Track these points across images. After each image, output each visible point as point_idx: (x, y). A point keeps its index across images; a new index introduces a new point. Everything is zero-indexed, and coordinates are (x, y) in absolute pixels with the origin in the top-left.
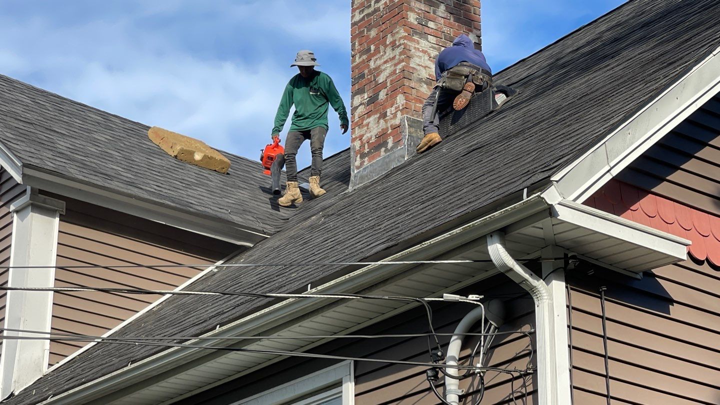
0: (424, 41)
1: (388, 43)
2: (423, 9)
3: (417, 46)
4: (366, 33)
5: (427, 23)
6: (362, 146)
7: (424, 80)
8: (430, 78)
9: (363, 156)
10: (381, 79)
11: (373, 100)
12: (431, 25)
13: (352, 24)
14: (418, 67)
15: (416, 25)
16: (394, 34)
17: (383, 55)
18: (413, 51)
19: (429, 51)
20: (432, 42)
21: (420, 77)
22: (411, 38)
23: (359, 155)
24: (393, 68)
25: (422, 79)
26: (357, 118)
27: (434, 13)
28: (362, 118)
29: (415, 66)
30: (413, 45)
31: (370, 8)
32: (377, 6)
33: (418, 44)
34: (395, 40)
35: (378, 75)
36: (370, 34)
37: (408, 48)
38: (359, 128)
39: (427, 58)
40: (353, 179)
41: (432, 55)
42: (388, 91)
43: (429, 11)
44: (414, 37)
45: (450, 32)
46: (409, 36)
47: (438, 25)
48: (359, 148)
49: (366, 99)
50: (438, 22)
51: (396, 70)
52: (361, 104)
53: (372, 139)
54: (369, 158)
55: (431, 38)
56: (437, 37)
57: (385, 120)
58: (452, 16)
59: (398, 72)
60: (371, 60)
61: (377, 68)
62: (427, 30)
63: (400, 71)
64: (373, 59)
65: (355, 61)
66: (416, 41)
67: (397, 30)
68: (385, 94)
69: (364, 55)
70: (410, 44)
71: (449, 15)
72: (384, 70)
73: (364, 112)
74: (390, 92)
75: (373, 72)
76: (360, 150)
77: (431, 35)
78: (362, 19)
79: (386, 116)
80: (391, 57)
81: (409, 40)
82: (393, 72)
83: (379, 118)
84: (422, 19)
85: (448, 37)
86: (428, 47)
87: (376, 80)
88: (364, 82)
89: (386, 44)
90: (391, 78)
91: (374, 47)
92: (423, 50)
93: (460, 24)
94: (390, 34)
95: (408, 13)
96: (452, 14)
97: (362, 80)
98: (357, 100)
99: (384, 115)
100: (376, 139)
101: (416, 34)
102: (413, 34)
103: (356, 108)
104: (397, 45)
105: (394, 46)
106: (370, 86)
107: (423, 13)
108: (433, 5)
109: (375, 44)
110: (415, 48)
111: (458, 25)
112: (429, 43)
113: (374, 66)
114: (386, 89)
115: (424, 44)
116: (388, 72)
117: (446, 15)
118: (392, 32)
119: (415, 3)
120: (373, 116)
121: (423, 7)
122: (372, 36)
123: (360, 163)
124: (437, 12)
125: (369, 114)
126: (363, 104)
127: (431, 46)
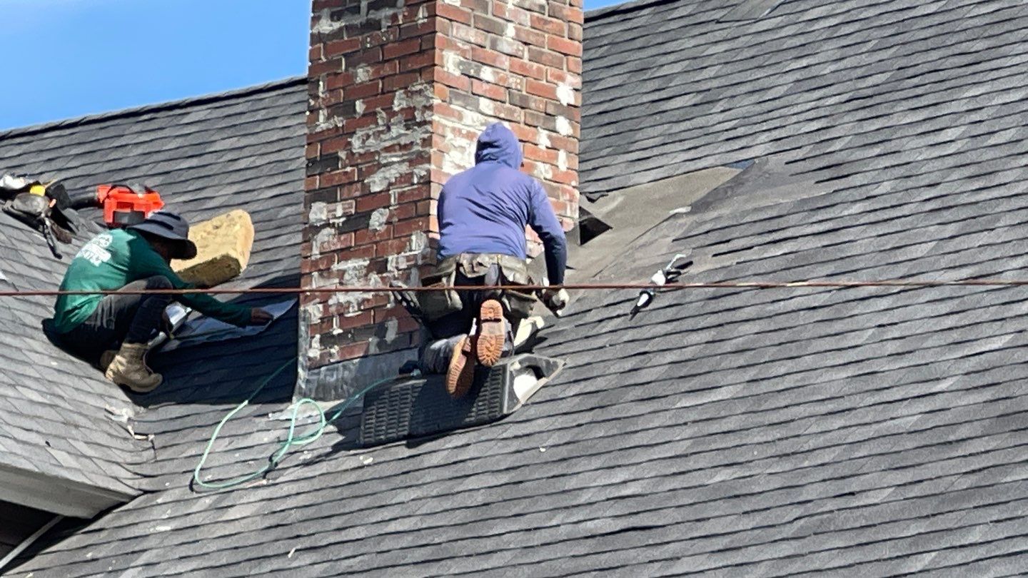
0: (472, 113)
1: (396, 109)
2: (473, 41)
3: (457, 125)
4: (343, 67)
5: (478, 71)
6: (326, 319)
9: (327, 340)
10: (377, 183)
11: (356, 222)
12: (487, 73)
13: (312, 37)
15: (458, 78)
16: (413, 93)
17: (382, 132)
18: (450, 135)
20: (486, 112)
22: (448, 108)
23: (318, 336)
24: (404, 168)
26: (317, 252)
27: (494, 47)
28: (328, 256)
30: (451, 125)
31: (357, 16)
32: (373, 15)
33: (460, 117)
34: (414, 109)
35: (371, 172)
36: (356, 75)
37: (440, 131)
38: (321, 275)
40: (303, 386)
42: (391, 214)
43: (483, 44)
44: (452, 106)
45: (522, 86)
46: (444, 104)
47: (498, 73)
48: (319, 321)
49: (340, 217)
50: (498, 66)
51: (412, 174)
52: (328, 225)
53: (351, 309)
54: (341, 349)
55: (486, 105)
56: (497, 101)
57: (382, 279)
58: (526, 48)
59: (415, 181)
60: (354, 133)
61: (369, 155)
62: (478, 87)
63: (422, 181)
64: (360, 133)
65: (317, 123)
66: (457, 114)
67: (418, 87)
68: (384, 219)
69: (338, 116)
70: (444, 121)
71: (521, 48)
72: (385, 165)
73: (334, 244)
74: (396, 219)
75: (359, 161)
76: (321, 326)
77: (484, 97)
78: (337, 34)
79: (386, 270)
80: (402, 143)
81: (443, 114)
82: (406, 178)
83: (369, 269)
84: (470, 64)
85: (518, 97)
86: (478, 124)
87: (363, 181)
88: (337, 178)
89: (392, 108)
90: (399, 190)
91: (364, 107)
92: (469, 132)
93: (541, 66)
94: (402, 91)
95: (444, 53)
96: (526, 44)
97: (332, 171)
98: (319, 212)
99: (379, 266)
100: (360, 313)
101: (456, 99)
102: (451, 100)
103: (316, 229)
104: (418, 120)
105: (410, 121)
106: (350, 191)
107: (473, 49)
108: (493, 29)
109: (366, 100)
110: (454, 130)
111: (539, 70)
112: (479, 115)
113: (362, 151)
114: (387, 210)
115: (470, 118)
116: (392, 173)
117: (515, 47)
118: (406, 88)
119: (458, 28)
120: (353, 260)
121: (473, 35)
122: (358, 80)
123: (321, 355)
124: (498, 42)
125: (345, 254)
126: (333, 226)
127: (484, 121)
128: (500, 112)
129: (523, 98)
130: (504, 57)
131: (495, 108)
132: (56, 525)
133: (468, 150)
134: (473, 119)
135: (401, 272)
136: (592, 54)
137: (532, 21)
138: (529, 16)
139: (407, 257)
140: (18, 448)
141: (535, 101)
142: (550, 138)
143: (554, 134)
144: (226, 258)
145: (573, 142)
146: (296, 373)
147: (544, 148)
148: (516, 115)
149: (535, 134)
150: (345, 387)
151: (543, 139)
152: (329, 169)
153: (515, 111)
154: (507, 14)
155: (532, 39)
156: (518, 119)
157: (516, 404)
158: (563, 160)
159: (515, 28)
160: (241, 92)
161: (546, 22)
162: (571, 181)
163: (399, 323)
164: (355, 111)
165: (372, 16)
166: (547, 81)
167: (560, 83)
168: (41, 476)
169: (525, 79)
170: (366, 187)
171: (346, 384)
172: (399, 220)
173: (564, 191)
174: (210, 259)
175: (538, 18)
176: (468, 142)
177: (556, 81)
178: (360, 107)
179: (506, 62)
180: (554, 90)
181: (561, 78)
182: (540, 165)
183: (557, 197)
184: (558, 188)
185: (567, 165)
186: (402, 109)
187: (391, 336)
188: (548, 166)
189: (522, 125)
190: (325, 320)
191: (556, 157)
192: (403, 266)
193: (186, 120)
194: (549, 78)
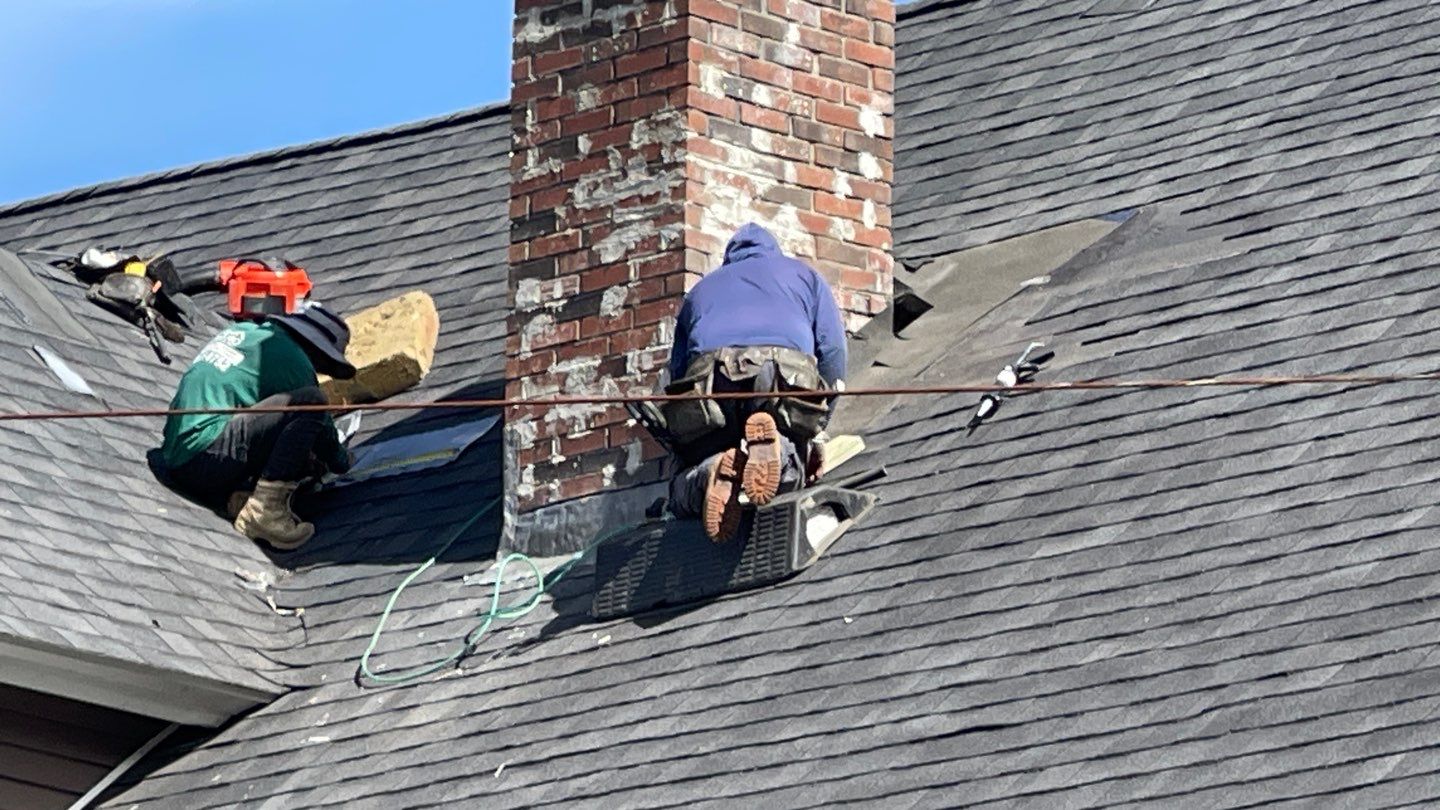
0: (741, 150)
1: (635, 146)
2: (740, 49)
3: (722, 168)
4: (560, 89)
5: (749, 91)
6: (543, 442)
9: (544, 471)
10: (610, 251)
11: (583, 305)
12: (761, 94)
13: (516, 45)
15: (721, 101)
16: (658, 123)
17: (615, 179)
18: (711, 182)
20: (760, 148)
22: (708, 144)
23: (531, 467)
24: (648, 229)
26: (528, 349)
27: (770, 55)
28: (543, 353)
29: (712, 231)
30: (712, 166)
31: (578, 17)
32: (601, 15)
33: (725, 156)
34: (661, 145)
35: (601, 235)
36: (577, 100)
37: (696, 178)
38: (534, 381)
39: (746, 200)
40: (512, 537)
42: (631, 296)
43: (755, 53)
44: (713, 141)
45: (810, 112)
46: (702, 138)
47: (778, 94)
48: (532, 445)
49: (558, 300)
50: (778, 83)
51: (658, 237)
52: (542, 310)
53: (576, 428)
54: (563, 484)
55: (759, 137)
56: (776, 132)
57: (621, 384)
58: (816, 58)
59: (664, 246)
60: (577, 180)
61: (597, 212)
62: (749, 114)
63: (672, 246)
64: (584, 181)
65: (525, 168)
66: (719, 152)
67: (667, 115)
68: (620, 301)
69: (555, 157)
70: (702, 163)
71: (809, 58)
72: (620, 226)
73: (550, 338)
74: (636, 301)
75: (584, 221)
76: (535, 452)
77: (759, 127)
78: (550, 43)
79: (624, 372)
80: (644, 194)
81: (701, 153)
82: (650, 243)
83: (601, 371)
84: (736, 81)
85: (805, 127)
86: (750, 165)
87: (590, 247)
88: (553, 244)
89: (628, 146)
90: (642, 260)
91: (590, 144)
92: (737, 178)
93: (837, 82)
94: (642, 121)
95: (701, 66)
96: (816, 52)
97: (545, 235)
98: (529, 292)
99: (615, 367)
100: (589, 432)
101: (719, 132)
102: (711, 131)
103: (525, 317)
104: (665, 161)
105: (655, 163)
106: (571, 263)
107: (740, 60)
108: (768, 33)
109: (592, 134)
110: (716, 174)
111: (833, 86)
112: (753, 153)
113: (588, 206)
114: (625, 288)
115: (738, 157)
116: (631, 237)
117: (800, 57)
118: (649, 117)
119: (719, 31)
120: (579, 359)
121: (740, 41)
122: (582, 107)
123: (536, 493)
124: (777, 51)
125: (567, 349)
126: (549, 311)
127: (757, 162)
128: (781, 149)
129: (813, 129)
130: (785, 72)
131: (774, 142)
132: (169, 737)
133: (736, 202)
134: (742, 159)
135: (645, 375)
136: (907, 64)
137: (823, 19)
138: (818, 13)
139: (654, 352)
140: (114, 631)
141: (829, 132)
142: (850, 182)
143: (856, 178)
144: (401, 359)
145: (885, 189)
146: (502, 518)
147: (843, 198)
148: (802, 151)
149: (830, 179)
150: (570, 536)
151: (842, 185)
152: (542, 232)
153: (801, 146)
154: (788, 11)
155: (823, 45)
156: (806, 157)
157: (809, 558)
158: (869, 213)
159: (800, 30)
160: (419, 126)
161: (843, 21)
162: (881, 244)
163: (644, 447)
164: (577, 151)
165: (599, 17)
166: (846, 104)
167: (863, 106)
168: (147, 669)
169: (814, 101)
170: (595, 256)
171: (572, 532)
172: (642, 302)
173: (873, 258)
174: (378, 361)
175: (831, 15)
176: (737, 190)
177: (857, 104)
178: (584, 144)
179: (787, 78)
180: (855, 117)
181: (866, 99)
182: (837, 220)
183: (863, 267)
184: (862, 254)
185: (875, 221)
186: (644, 147)
187: (633, 464)
188: (849, 223)
189: (812, 166)
190: (542, 444)
191: (860, 209)
192: (648, 366)
193: (342, 166)
194: (848, 99)
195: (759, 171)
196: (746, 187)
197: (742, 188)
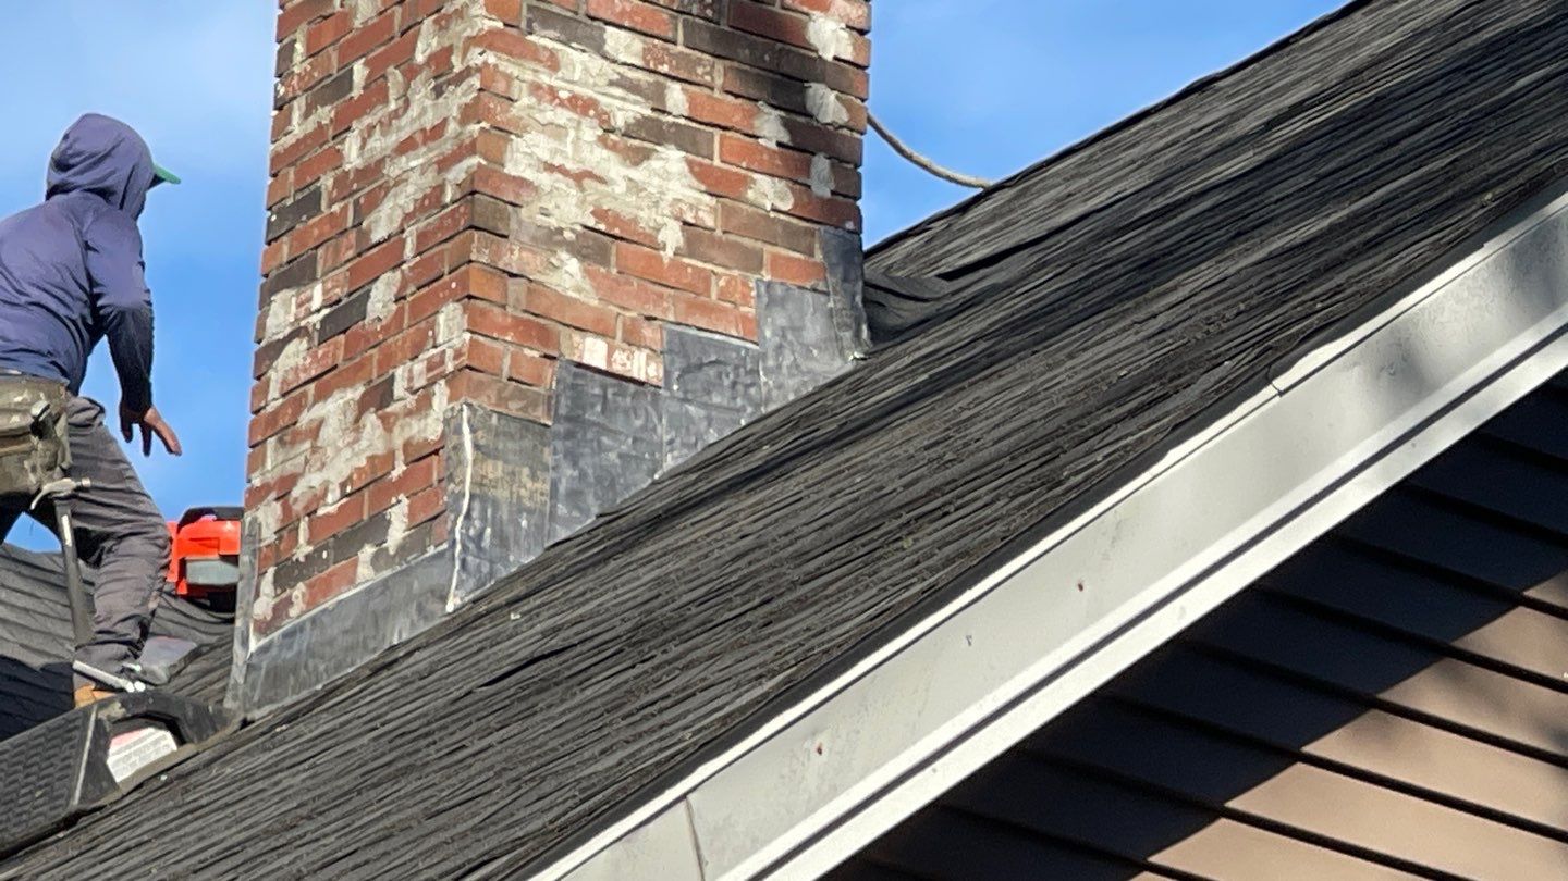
0: (585, 56)
1: (420, 59)
3: (545, 79)
7: (568, 235)
8: (602, 227)
14: (544, 180)
18: (526, 100)
19: (603, 100)
20: (622, 58)
21: (553, 222)
22: (522, 42)
25: (560, 231)
29: (529, 175)
30: (529, 76)
33: (553, 64)
37: (500, 87)
39: (590, 132)
41: (619, 121)
44: (530, 38)
45: (717, 12)
46: (512, 32)
51: (443, 186)
55: (622, 44)
56: (652, 35)
59: (448, 197)
62: (602, 5)
66: (544, 55)
70: (514, 71)
74: (412, 288)
77: (617, 25)
81: (510, 54)
85: (705, 32)
86: (602, 81)
90: (421, 225)
92: (576, 97)
99: (380, 394)
101: (545, 26)
102: (529, 25)
104: (456, 71)
110: (536, 88)
112: (608, 66)
114: (397, 273)
115: (579, 68)
127: (616, 77)
128: (660, 61)
129: (722, 38)
131: (646, 51)
133: (572, 133)
134: (586, 70)
139: (428, 361)
141: (749, 45)
142: (786, 124)
143: (801, 119)
145: (853, 140)
147: (773, 145)
148: (701, 70)
149: (751, 116)
151: (771, 126)
153: (697, 62)
156: (708, 78)
158: (820, 176)
162: (842, 221)
167: (816, 14)
176: (576, 117)
177: (805, 9)
180: (801, 28)
182: (763, 182)
183: (809, 253)
184: (811, 234)
185: (831, 186)
187: (396, 536)
188: (782, 185)
189: (717, 94)
191: (805, 168)
192: (419, 382)
195: (618, 92)
196: (592, 112)
197: (585, 113)
